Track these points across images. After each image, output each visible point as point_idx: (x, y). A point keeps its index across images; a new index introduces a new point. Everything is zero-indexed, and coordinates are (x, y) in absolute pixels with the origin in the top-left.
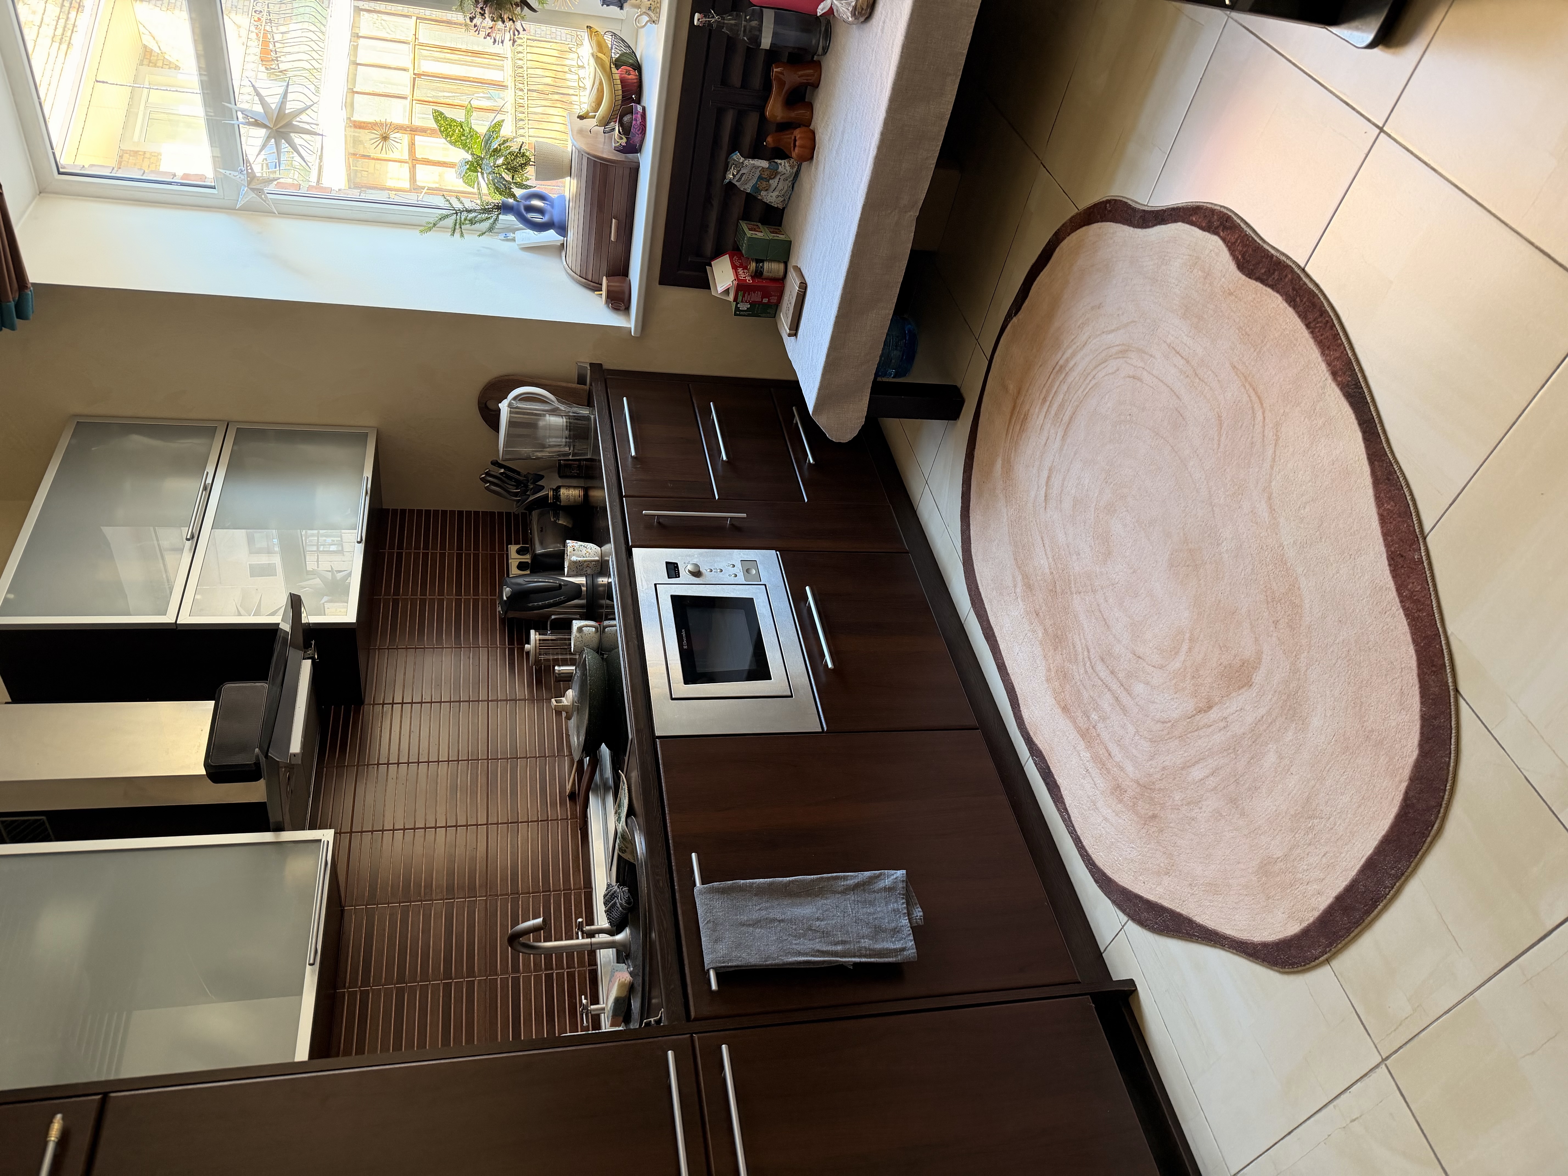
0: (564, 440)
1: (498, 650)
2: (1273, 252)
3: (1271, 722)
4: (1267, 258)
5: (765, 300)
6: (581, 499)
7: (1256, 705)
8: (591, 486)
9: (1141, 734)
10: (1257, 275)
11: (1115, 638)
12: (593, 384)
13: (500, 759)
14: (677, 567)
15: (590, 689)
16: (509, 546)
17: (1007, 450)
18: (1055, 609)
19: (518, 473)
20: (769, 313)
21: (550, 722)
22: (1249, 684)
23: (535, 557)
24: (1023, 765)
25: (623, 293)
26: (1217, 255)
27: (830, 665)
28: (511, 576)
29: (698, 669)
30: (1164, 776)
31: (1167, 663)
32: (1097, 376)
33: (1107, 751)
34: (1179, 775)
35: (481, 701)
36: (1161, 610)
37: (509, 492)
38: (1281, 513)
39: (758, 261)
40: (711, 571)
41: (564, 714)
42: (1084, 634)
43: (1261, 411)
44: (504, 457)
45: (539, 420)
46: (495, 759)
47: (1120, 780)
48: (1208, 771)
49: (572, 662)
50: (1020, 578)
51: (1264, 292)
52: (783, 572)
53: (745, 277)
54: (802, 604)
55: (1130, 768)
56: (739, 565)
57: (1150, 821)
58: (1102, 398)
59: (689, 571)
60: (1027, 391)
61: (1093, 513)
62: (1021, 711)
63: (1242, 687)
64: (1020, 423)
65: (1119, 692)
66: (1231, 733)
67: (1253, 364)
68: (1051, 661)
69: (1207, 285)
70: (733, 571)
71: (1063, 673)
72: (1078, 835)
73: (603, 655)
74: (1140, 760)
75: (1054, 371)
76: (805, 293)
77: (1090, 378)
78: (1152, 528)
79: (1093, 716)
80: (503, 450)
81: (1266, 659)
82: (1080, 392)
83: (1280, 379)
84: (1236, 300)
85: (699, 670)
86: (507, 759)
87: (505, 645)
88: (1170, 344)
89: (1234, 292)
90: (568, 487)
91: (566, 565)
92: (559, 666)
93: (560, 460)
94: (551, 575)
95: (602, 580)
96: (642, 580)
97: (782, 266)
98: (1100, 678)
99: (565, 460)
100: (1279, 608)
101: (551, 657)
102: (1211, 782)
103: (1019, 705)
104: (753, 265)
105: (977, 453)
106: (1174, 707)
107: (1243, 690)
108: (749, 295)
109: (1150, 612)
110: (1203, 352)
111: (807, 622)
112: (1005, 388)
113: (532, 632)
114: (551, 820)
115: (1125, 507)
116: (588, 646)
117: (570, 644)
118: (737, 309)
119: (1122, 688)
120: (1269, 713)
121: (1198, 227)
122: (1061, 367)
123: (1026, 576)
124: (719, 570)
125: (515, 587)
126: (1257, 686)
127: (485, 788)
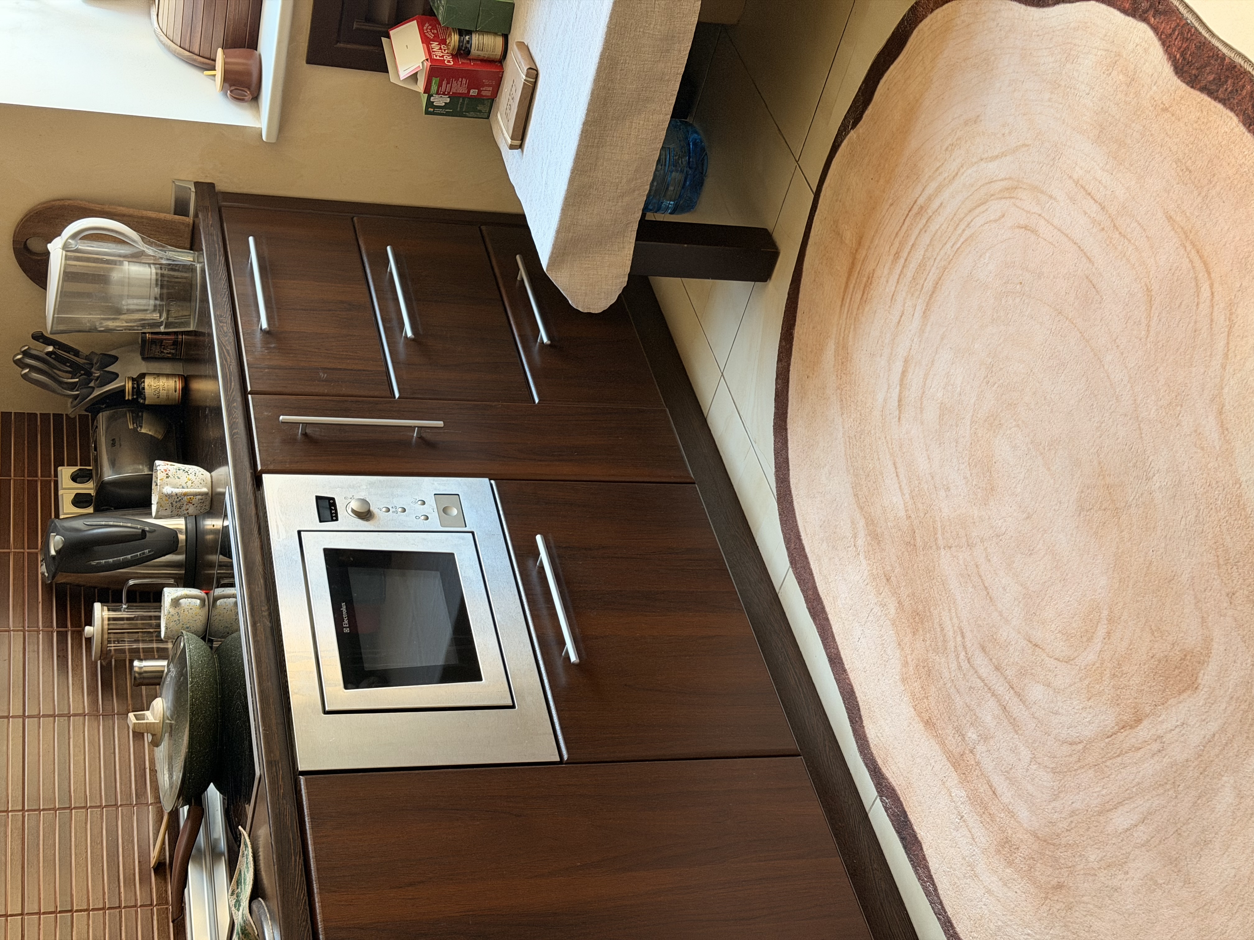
0: (152, 302)
1: (41, 636)
2: (1225, 50)
3: (1226, 744)
4: (1216, 60)
5: (473, 92)
6: (177, 395)
7: (1204, 717)
8: (197, 374)
9: (1039, 760)
10: (1203, 83)
11: (1001, 615)
12: (200, 216)
13: (44, 810)
14: (334, 504)
15: (192, 697)
16: (60, 468)
17: (843, 330)
18: (914, 572)
19: (76, 353)
20: (480, 111)
21: (124, 749)
22: (1193, 686)
23: (102, 487)
24: (867, 810)
25: (249, 74)
26: (1146, 50)
27: (573, 658)
28: (61, 517)
29: (366, 665)
30: (1073, 825)
31: (1076, 654)
32: (973, 223)
33: (991, 787)
34: (1095, 824)
35: (12, 717)
36: (1067, 575)
37: (60, 383)
38: (1237, 434)
39: (461, 33)
40: (388, 510)
41: (148, 738)
42: (956, 609)
43: (1208, 283)
44: (55, 329)
45: (111, 270)
46: (35, 810)
47: (1010, 832)
48: (1136, 816)
49: (162, 654)
50: (861, 523)
51: (1213, 109)
52: (501, 512)
53: (443, 56)
54: (530, 563)
55: (1023, 814)
56: (431, 501)
57: (1052, 893)
58: (981, 256)
59: (353, 511)
60: (872, 242)
61: (968, 428)
62: (863, 727)
63: (1184, 691)
64: (862, 288)
65: (1007, 698)
66: (1169, 760)
67: (1197, 214)
68: (908, 651)
69: (1131, 96)
70: (423, 510)
71: (926, 669)
72: (948, 917)
73: (211, 641)
74: (1038, 801)
75: (910, 214)
76: (535, 83)
77: (962, 226)
78: (1053, 452)
79: (969, 734)
80: (53, 317)
81: (1217, 648)
82: (949, 245)
83: (1234, 237)
84: (1173, 118)
85: (368, 666)
86: (54, 809)
87: (52, 627)
88: (1078, 181)
89: (1170, 107)
90: (158, 375)
91: (155, 499)
92: (140, 660)
93: (145, 333)
94: (129, 514)
95: (213, 524)
96: (277, 526)
97: (500, 41)
98: (980, 678)
99: (152, 333)
100: (1235, 574)
101: (126, 646)
102: (1141, 834)
103: (860, 718)
104: (454, 39)
105: (798, 331)
106: (1087, 720)
107: (1185, 695)
108: (448, 83)
109: (1051, 577)
110: (1125, 193)
111: (538, 589)
112: (838, 234)
113: (97, 606)
114: (125, 907)
115: (1015, 420)
116: (188, 629)
117: (159, 626)
118: (429, 104)
119: (1012, 692)
120: (1223, 729)
121: (1119, 9)
122: (921, 208)
123: (870, 522)
124: (400, 510)
125: (68, 533)
126: (1206, 690)
127: (18, 857)
